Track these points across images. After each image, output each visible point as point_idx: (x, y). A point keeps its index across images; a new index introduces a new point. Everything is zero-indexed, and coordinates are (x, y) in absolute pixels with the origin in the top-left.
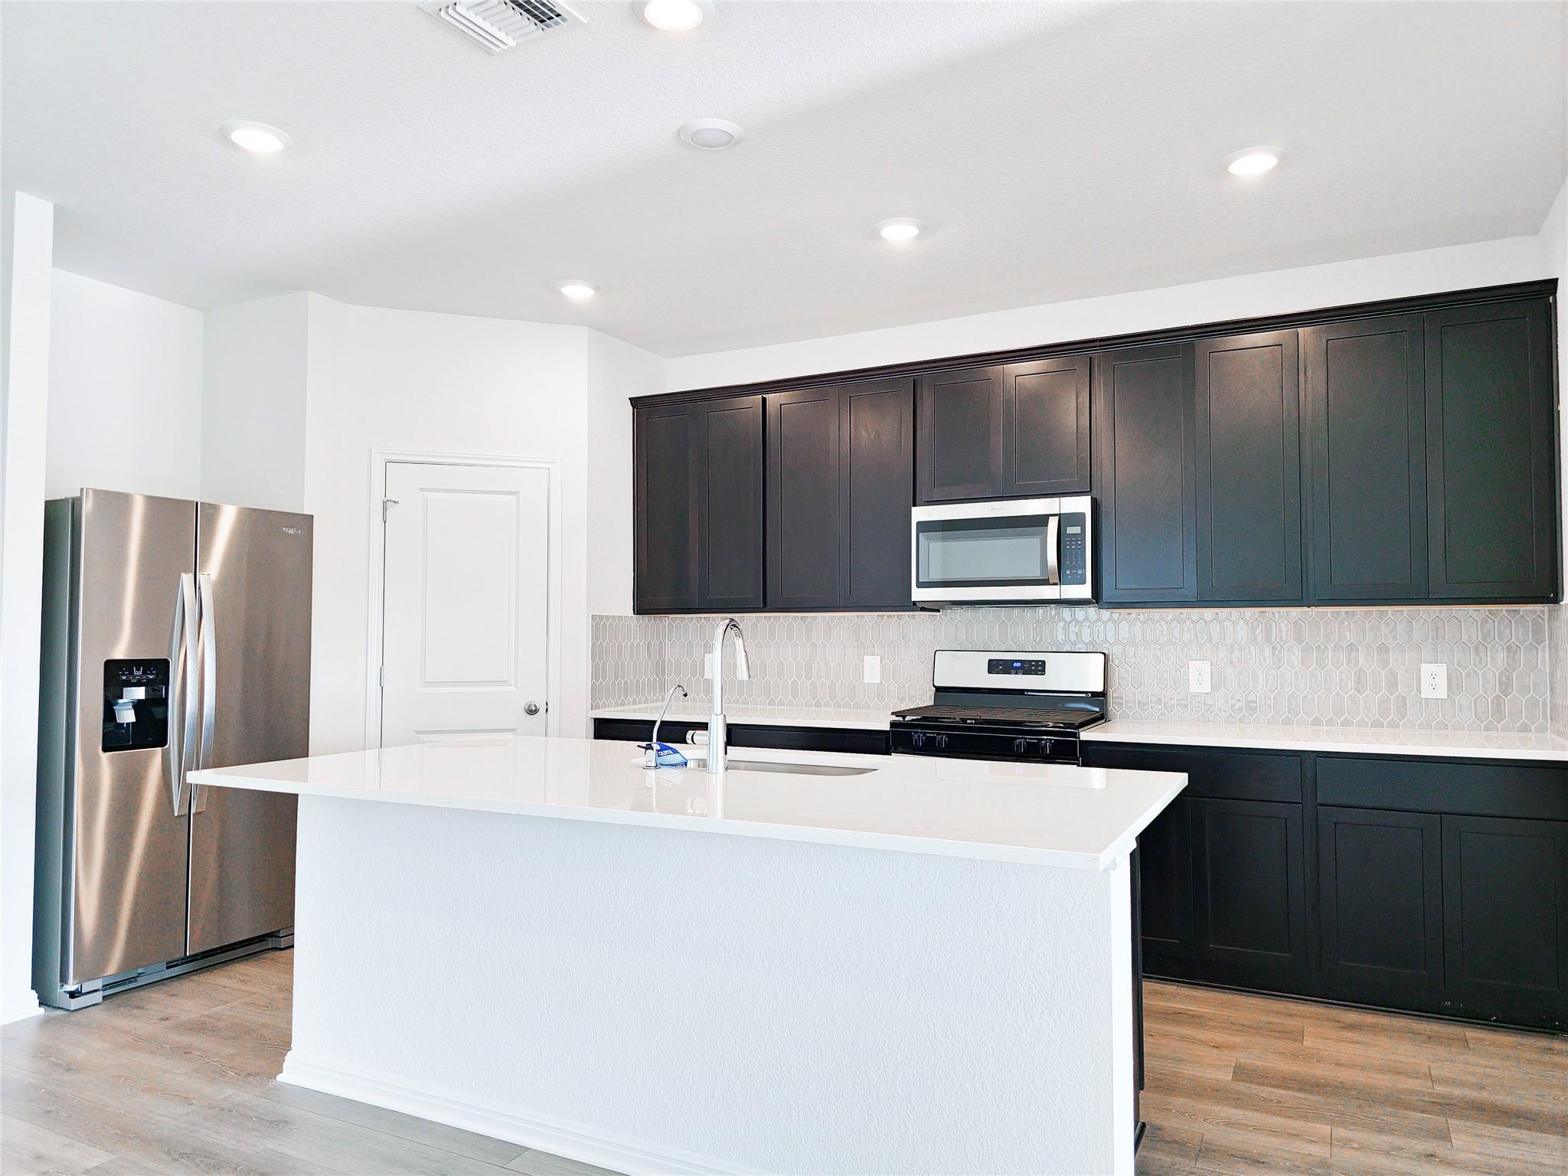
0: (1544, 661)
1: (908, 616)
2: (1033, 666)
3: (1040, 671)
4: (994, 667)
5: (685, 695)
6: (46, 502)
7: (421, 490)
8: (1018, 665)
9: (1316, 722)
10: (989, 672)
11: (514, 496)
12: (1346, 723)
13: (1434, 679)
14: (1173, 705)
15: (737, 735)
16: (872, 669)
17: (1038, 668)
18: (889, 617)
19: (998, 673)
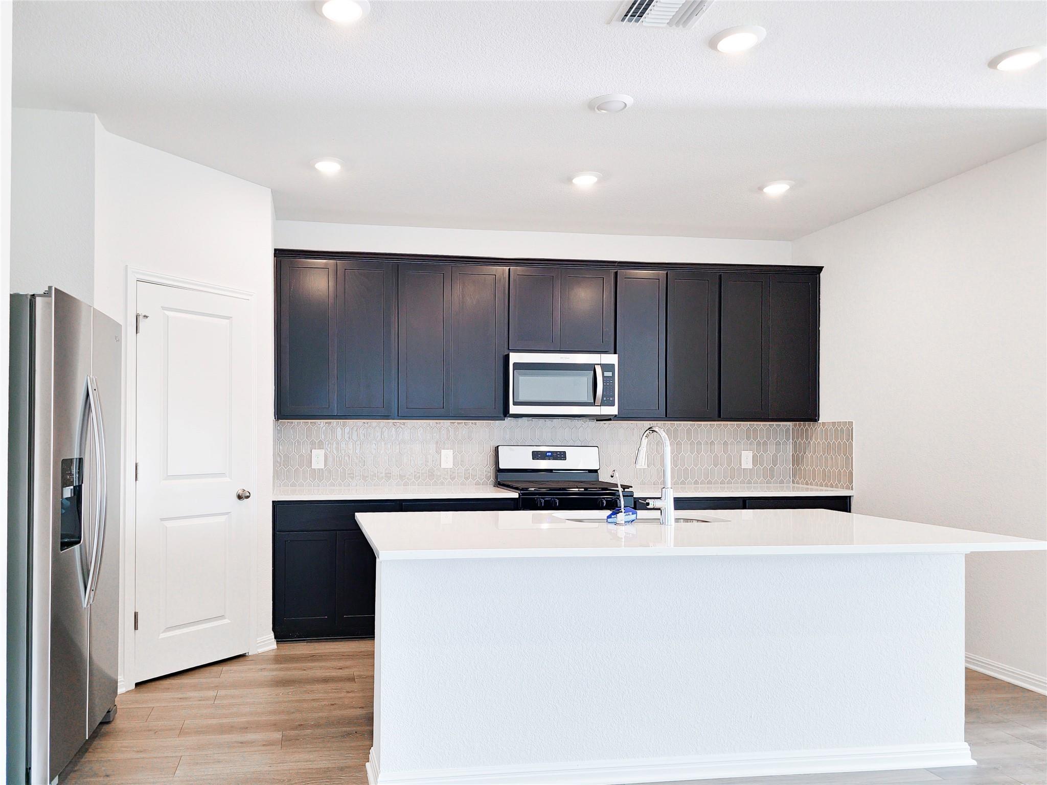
0: (790, 448)
1: (472, 423)
2: (559, 454)
3: (563, 457)
4: (536, 456)
5: (612, 477)
6: (11, 295)
7: (164, 308)
8: (550, 454)
9: (696, 483)
10: (533, 459)
12: (710, 483)
13: (747, 459)
16: (447, 458)
17: (562, 456)
18: (458, 423)
19: (538, 459)
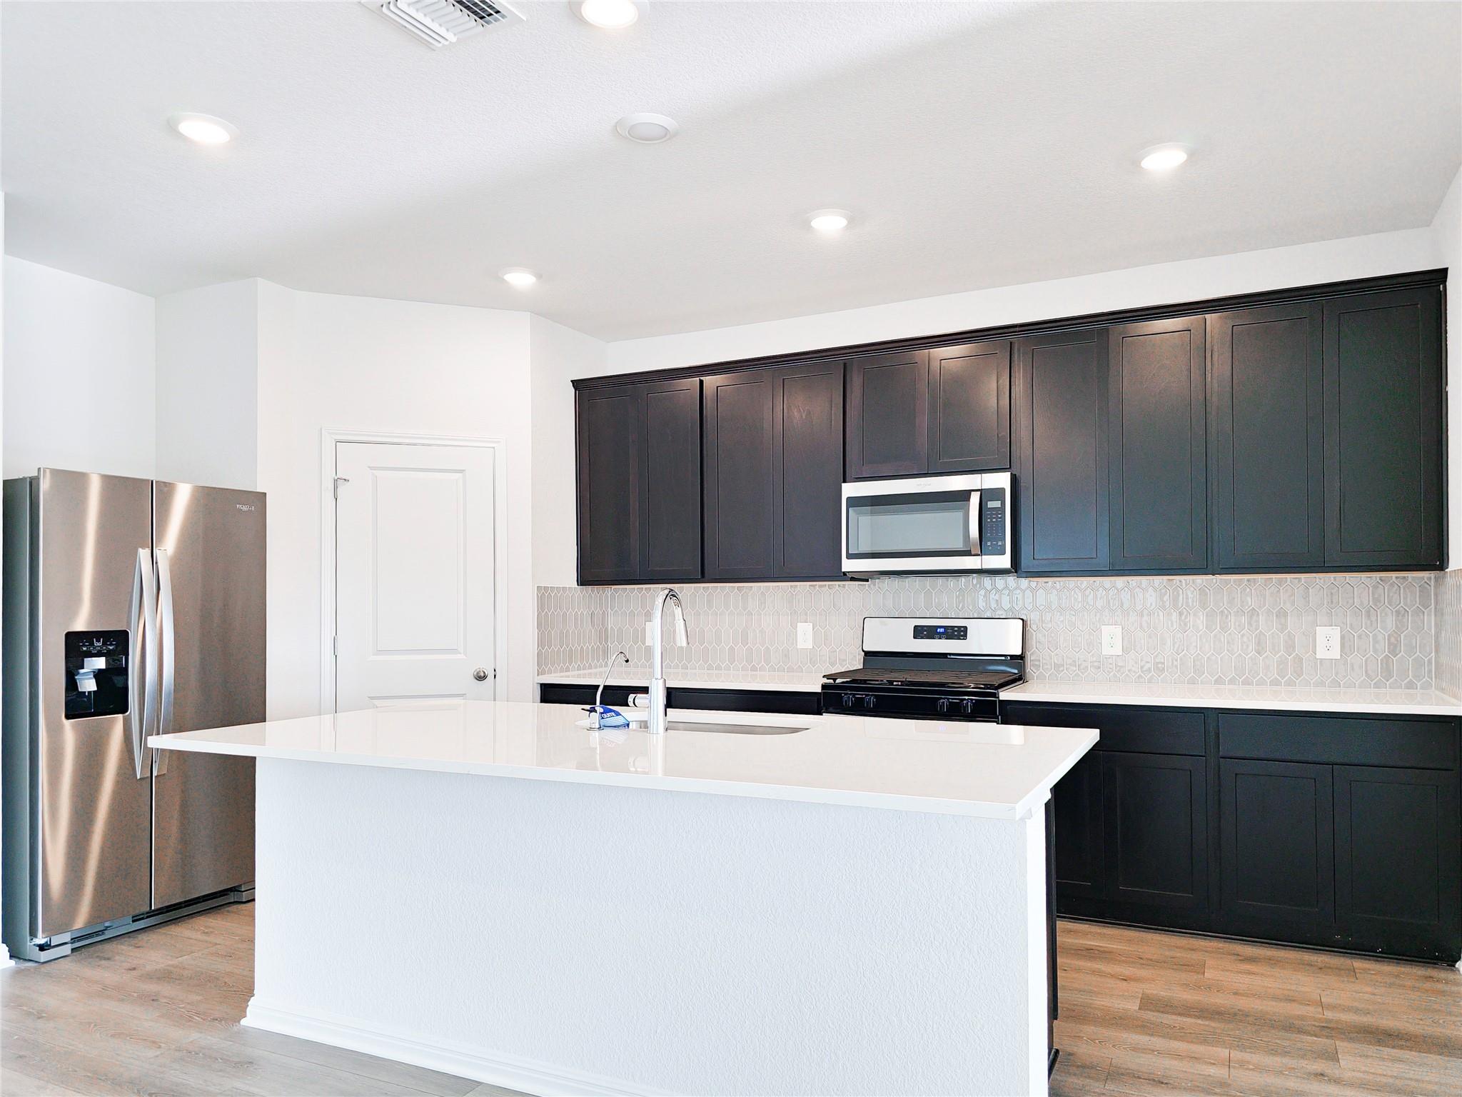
0: (1429, 622)
1: (839, 586)
2: (956, 631)
3: (962, 635)
4: (920, 632)
5: (627, 661)
7: (371, 468)
8: (942, 630)
9: (1219, 681)
10: (914, 638)
11: (460, 475)
12: (1247, 682)
13: (1328, 642)
14: (1087, 667)
15: (676, 698)
16: (805, 635)
17: (961, 633)
18: (820, 586)
19: (922, 638)
